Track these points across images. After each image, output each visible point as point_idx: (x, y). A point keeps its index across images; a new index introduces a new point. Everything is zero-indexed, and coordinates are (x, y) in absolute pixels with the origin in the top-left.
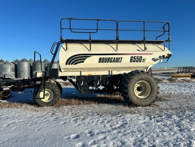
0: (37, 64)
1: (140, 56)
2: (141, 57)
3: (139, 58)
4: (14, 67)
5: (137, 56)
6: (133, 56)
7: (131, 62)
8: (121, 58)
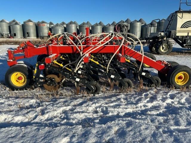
0: (84, 26)
4: (64, 29)
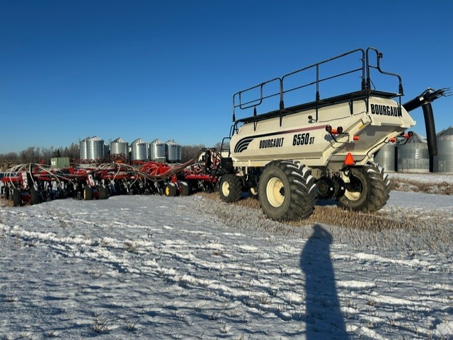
1: (306, 132)
2: (308, 134)
3: (305, 136)
5: (301, 133)
6: (297, 133)
7: (294, 145)
8: (283, 139)
